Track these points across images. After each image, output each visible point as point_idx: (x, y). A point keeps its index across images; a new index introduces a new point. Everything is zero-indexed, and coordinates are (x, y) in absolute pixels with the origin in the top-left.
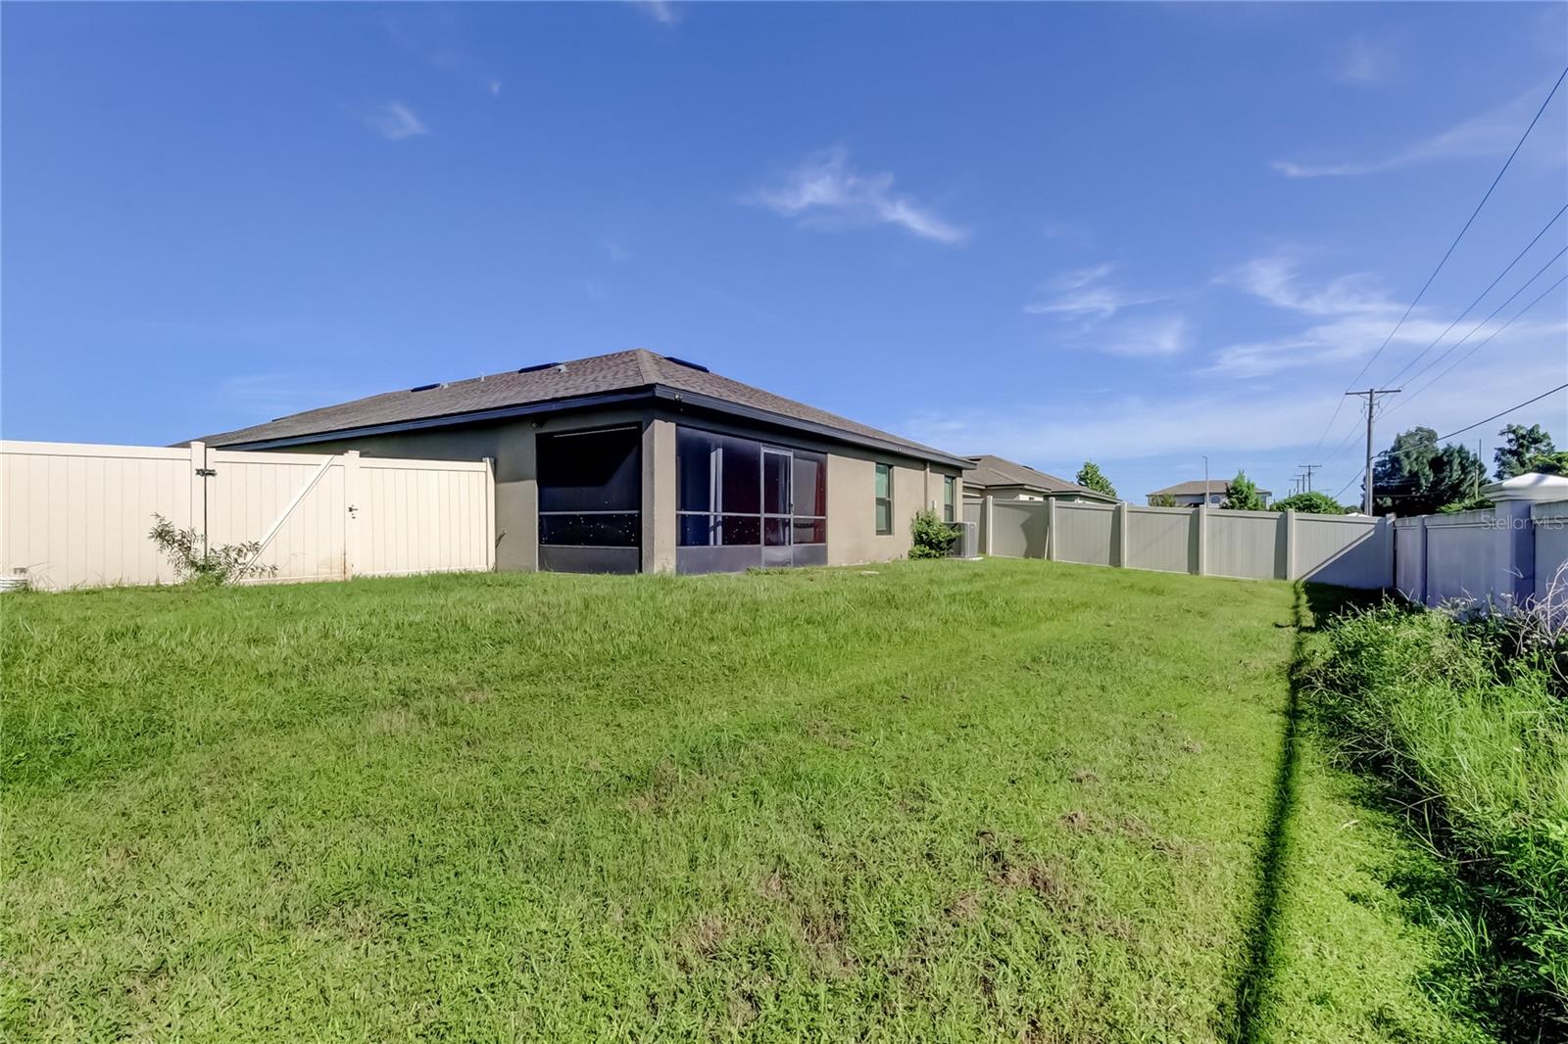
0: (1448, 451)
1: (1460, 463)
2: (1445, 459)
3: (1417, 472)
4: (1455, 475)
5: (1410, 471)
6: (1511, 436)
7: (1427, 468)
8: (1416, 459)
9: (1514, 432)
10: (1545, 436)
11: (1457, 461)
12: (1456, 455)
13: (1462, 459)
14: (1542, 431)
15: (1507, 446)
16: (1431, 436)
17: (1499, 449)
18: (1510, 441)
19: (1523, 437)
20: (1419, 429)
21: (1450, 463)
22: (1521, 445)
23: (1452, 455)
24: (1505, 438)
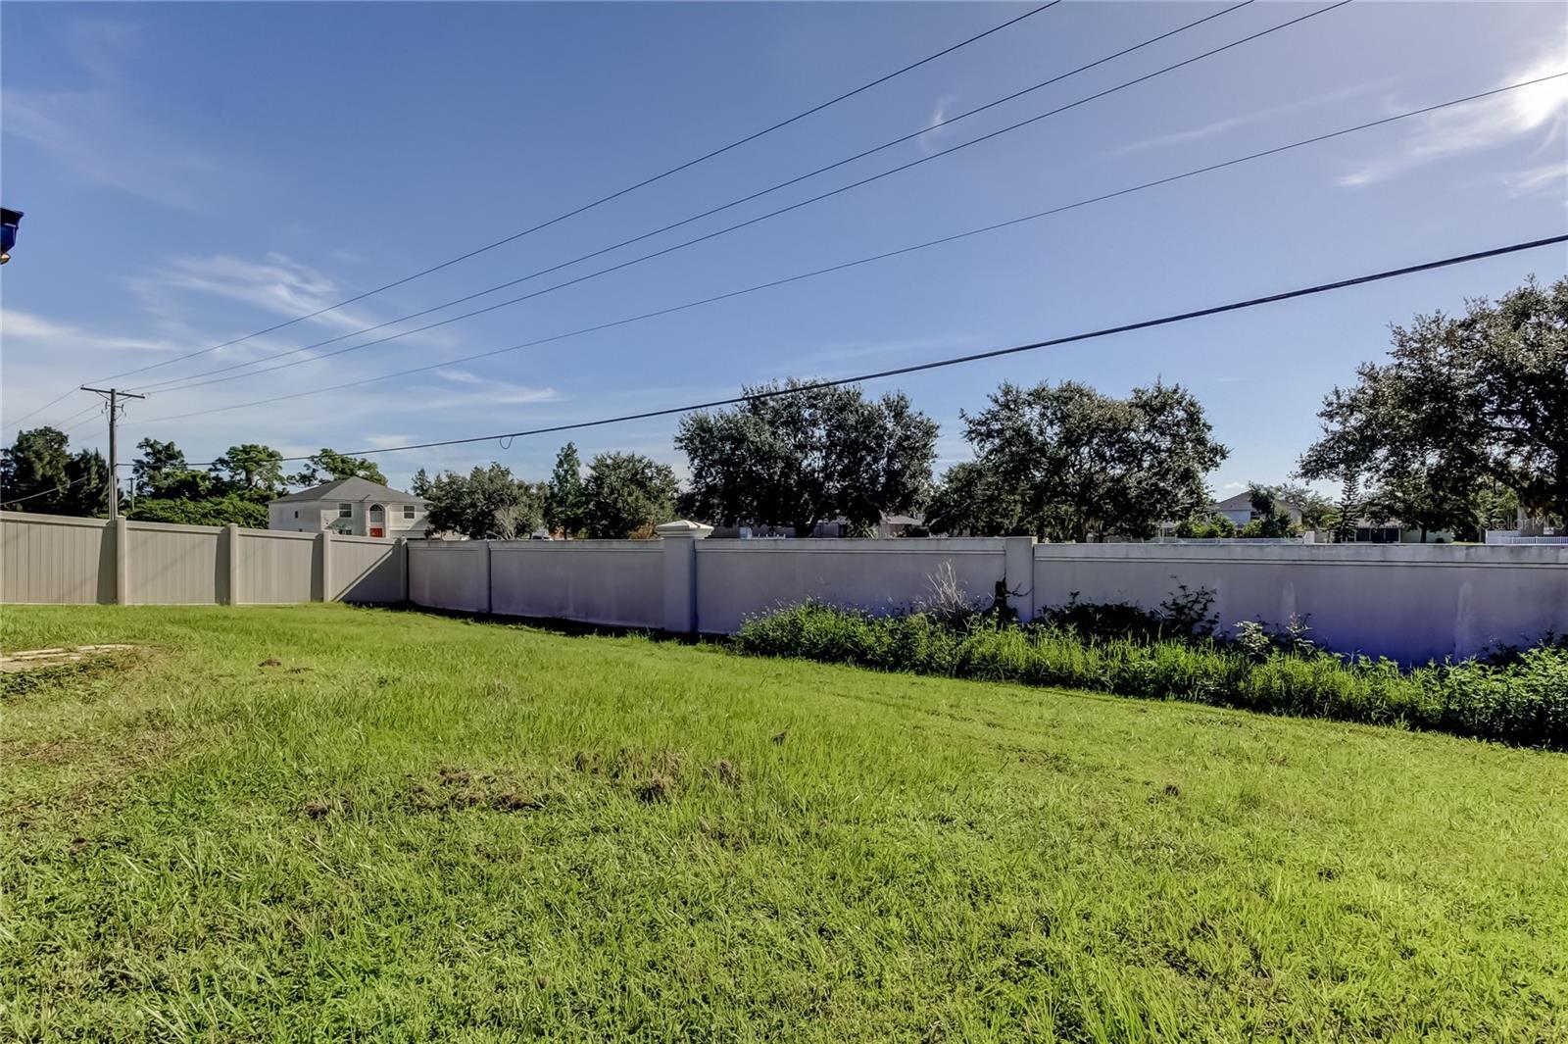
0: (85, 457)
1: (97, 472)
2: (82, 466)
3: (52, 477)
4: (94, 483)
5: (43, 475)
6: (149, 450)
7: (63, 474)
8: (50, 462)
9: (152, 446)
10: (179, 452)
11: (94, 469)
12: (93, 462)
13: (100, 467)
14: (177, 449)
15: (145, 459)
16: (62, 439)
17: (138, 461)
18: (147, 454)
19: (160, 452)
20: (48, 430)
21: (88, 470)
22: (158, 460)
23: (89, 461)
24: (143, 451)
